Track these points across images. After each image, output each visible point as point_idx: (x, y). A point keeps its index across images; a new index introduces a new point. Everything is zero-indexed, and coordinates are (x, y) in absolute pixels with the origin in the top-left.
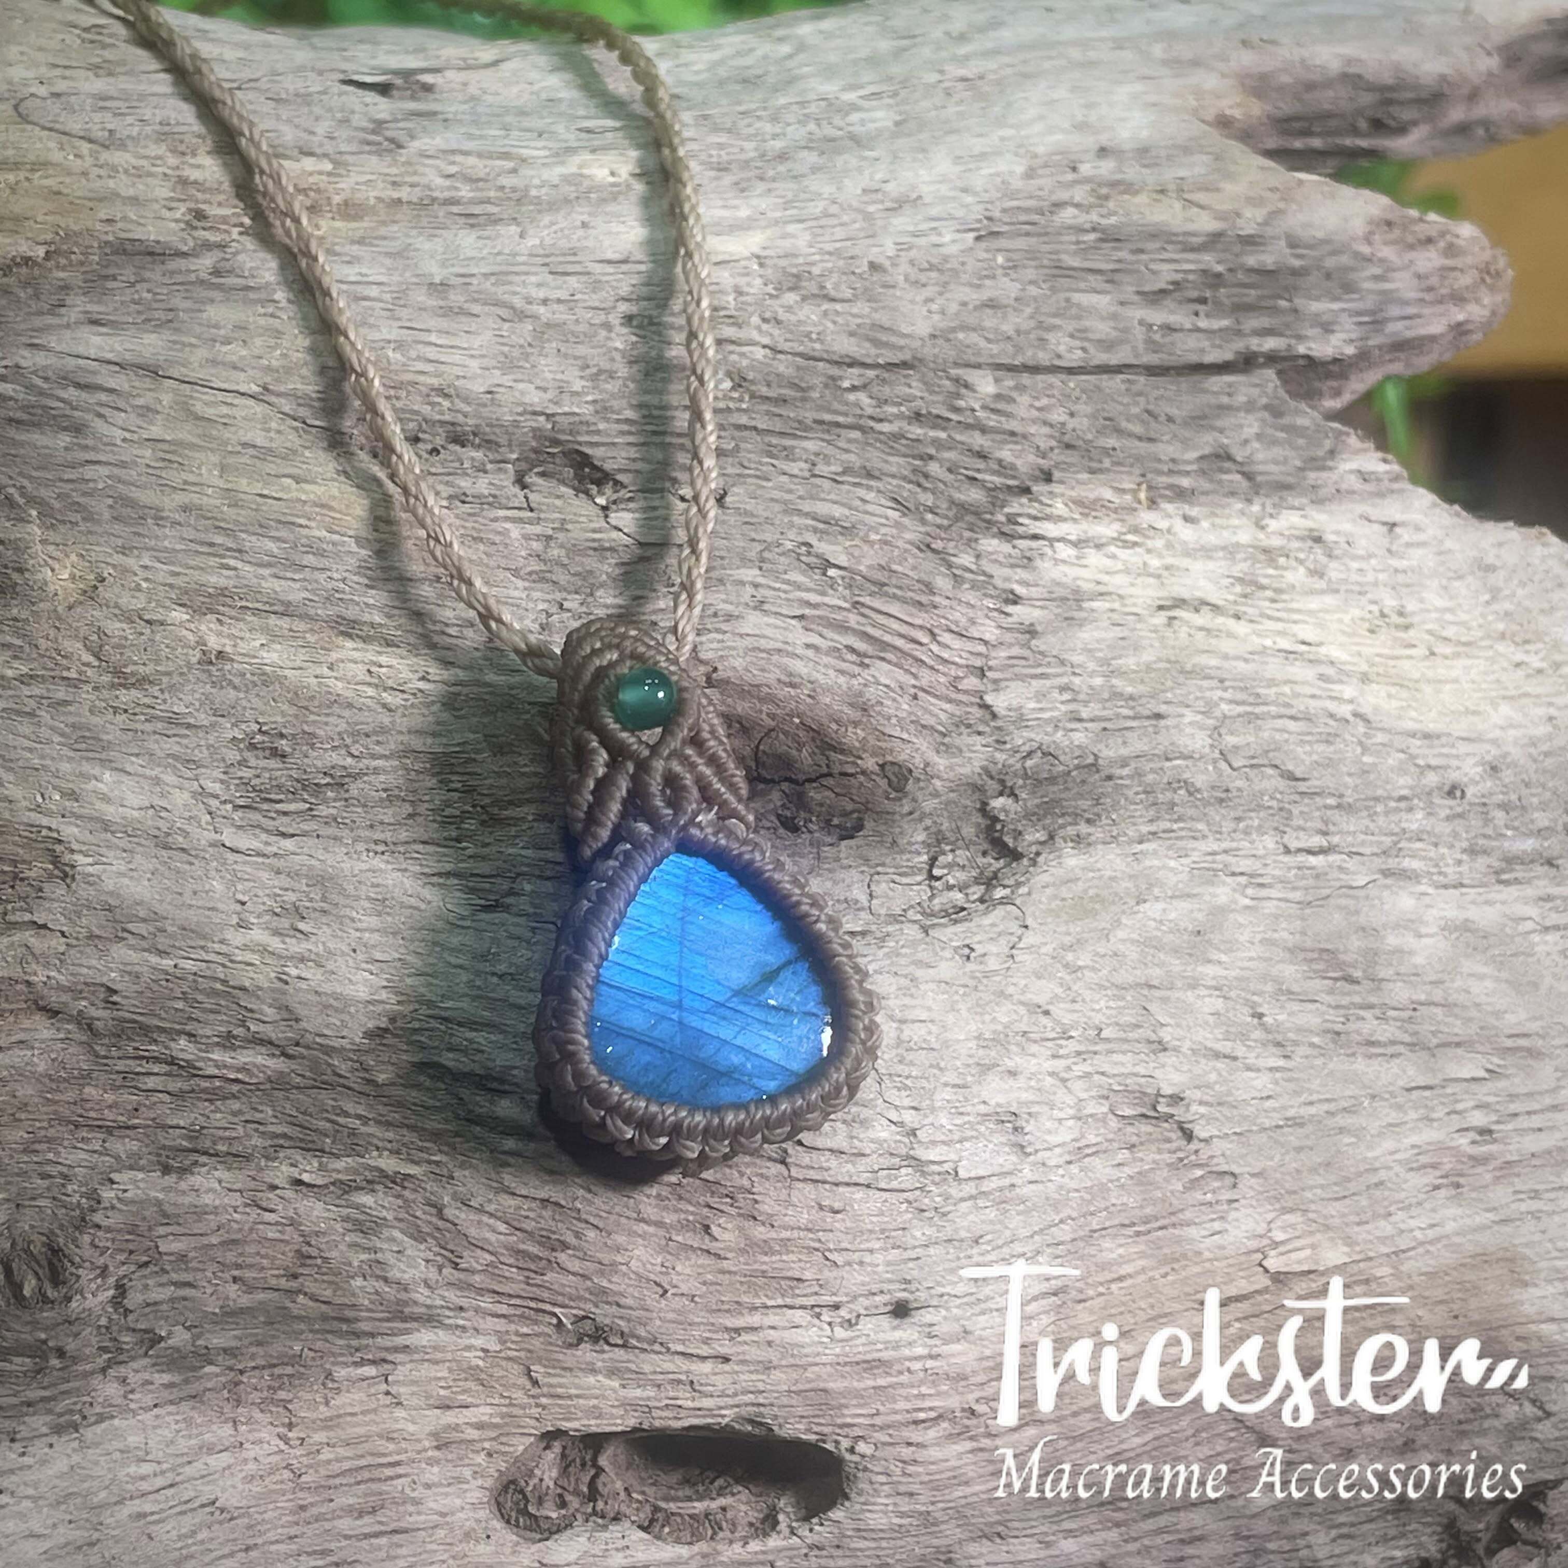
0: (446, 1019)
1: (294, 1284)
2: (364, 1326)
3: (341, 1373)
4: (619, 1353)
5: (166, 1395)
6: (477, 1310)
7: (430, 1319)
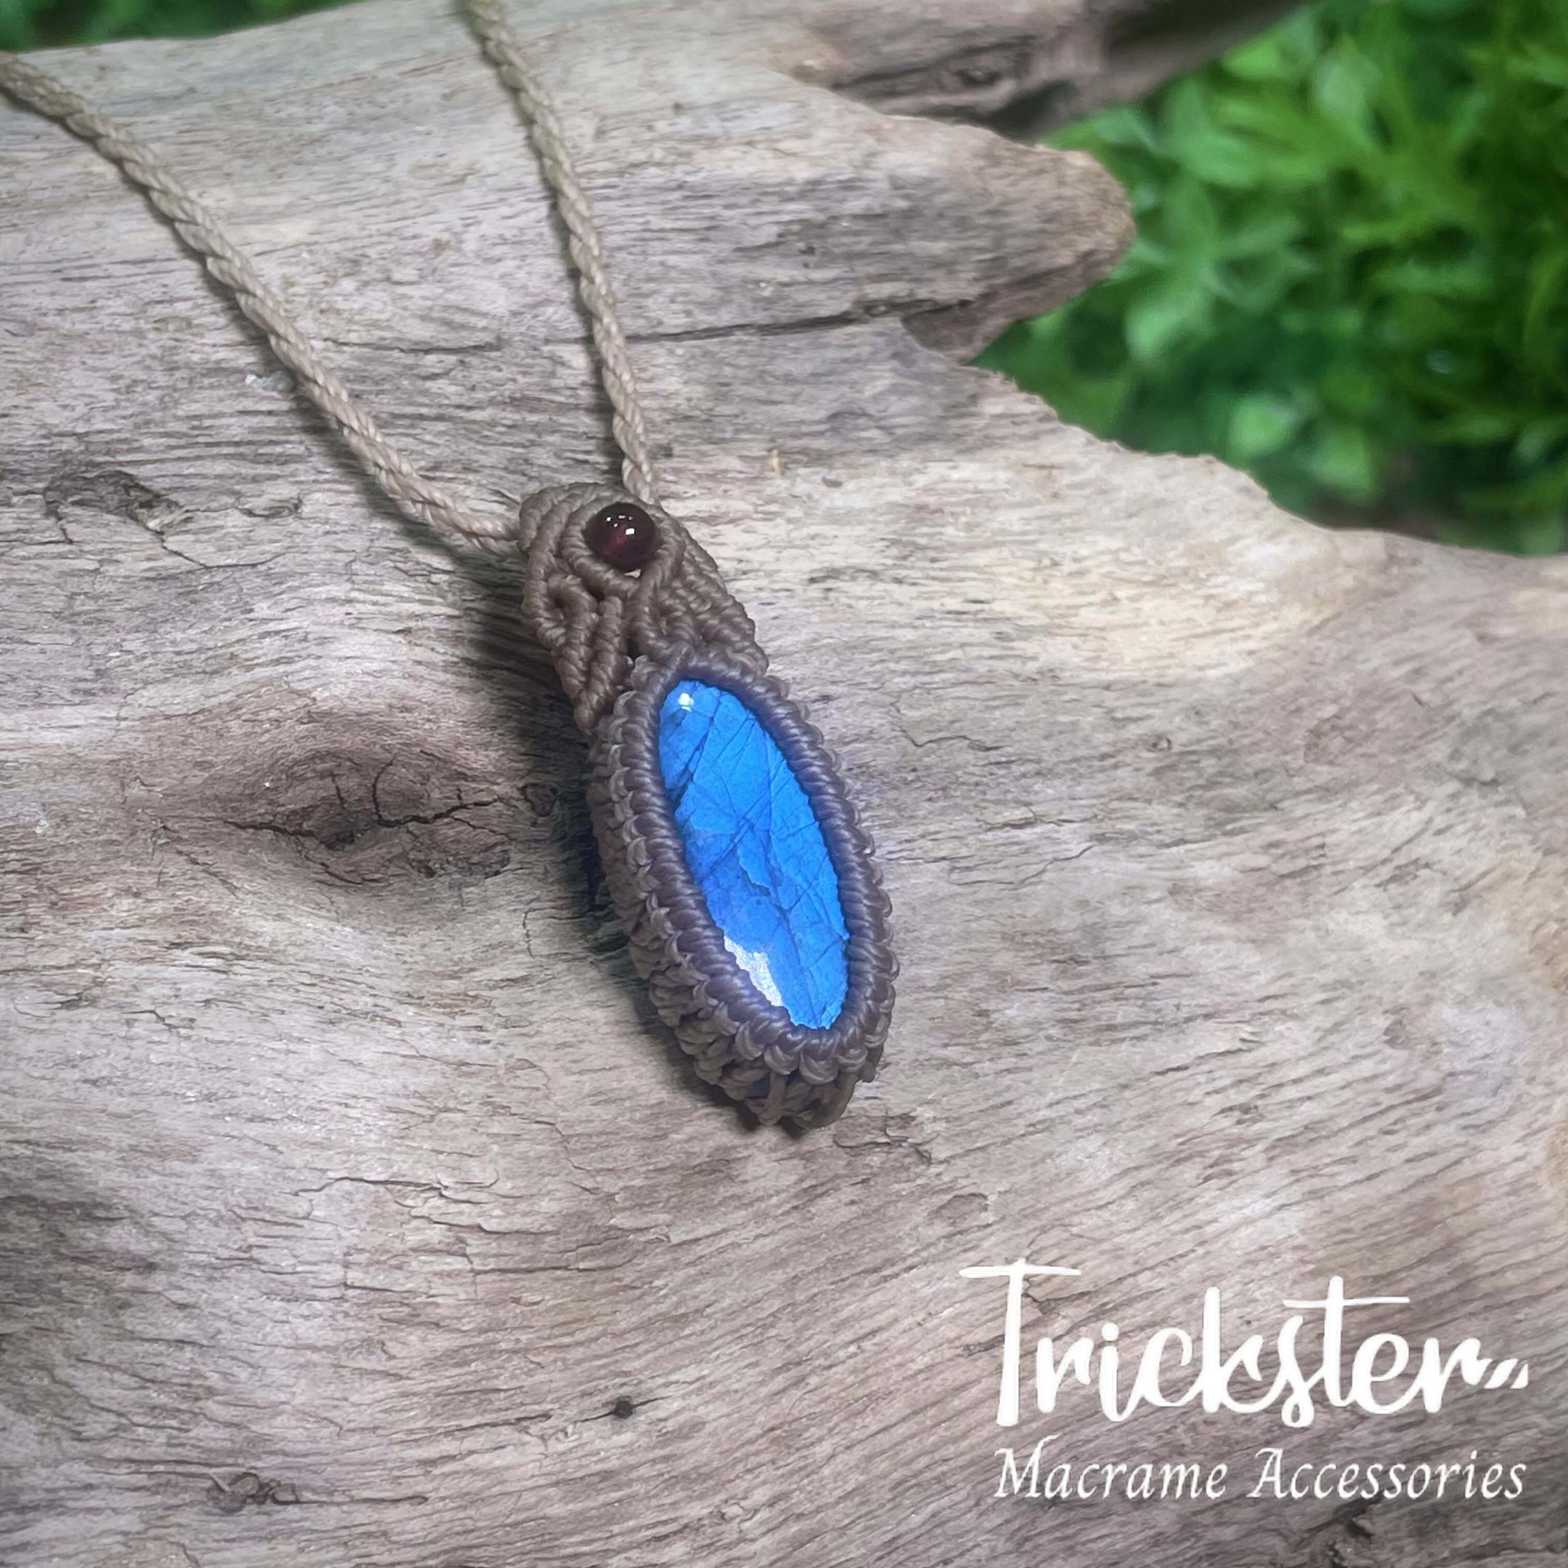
0: (30, 1143)
4: (291, 1511)
6: (111, 1486)
7: (53, 1506)
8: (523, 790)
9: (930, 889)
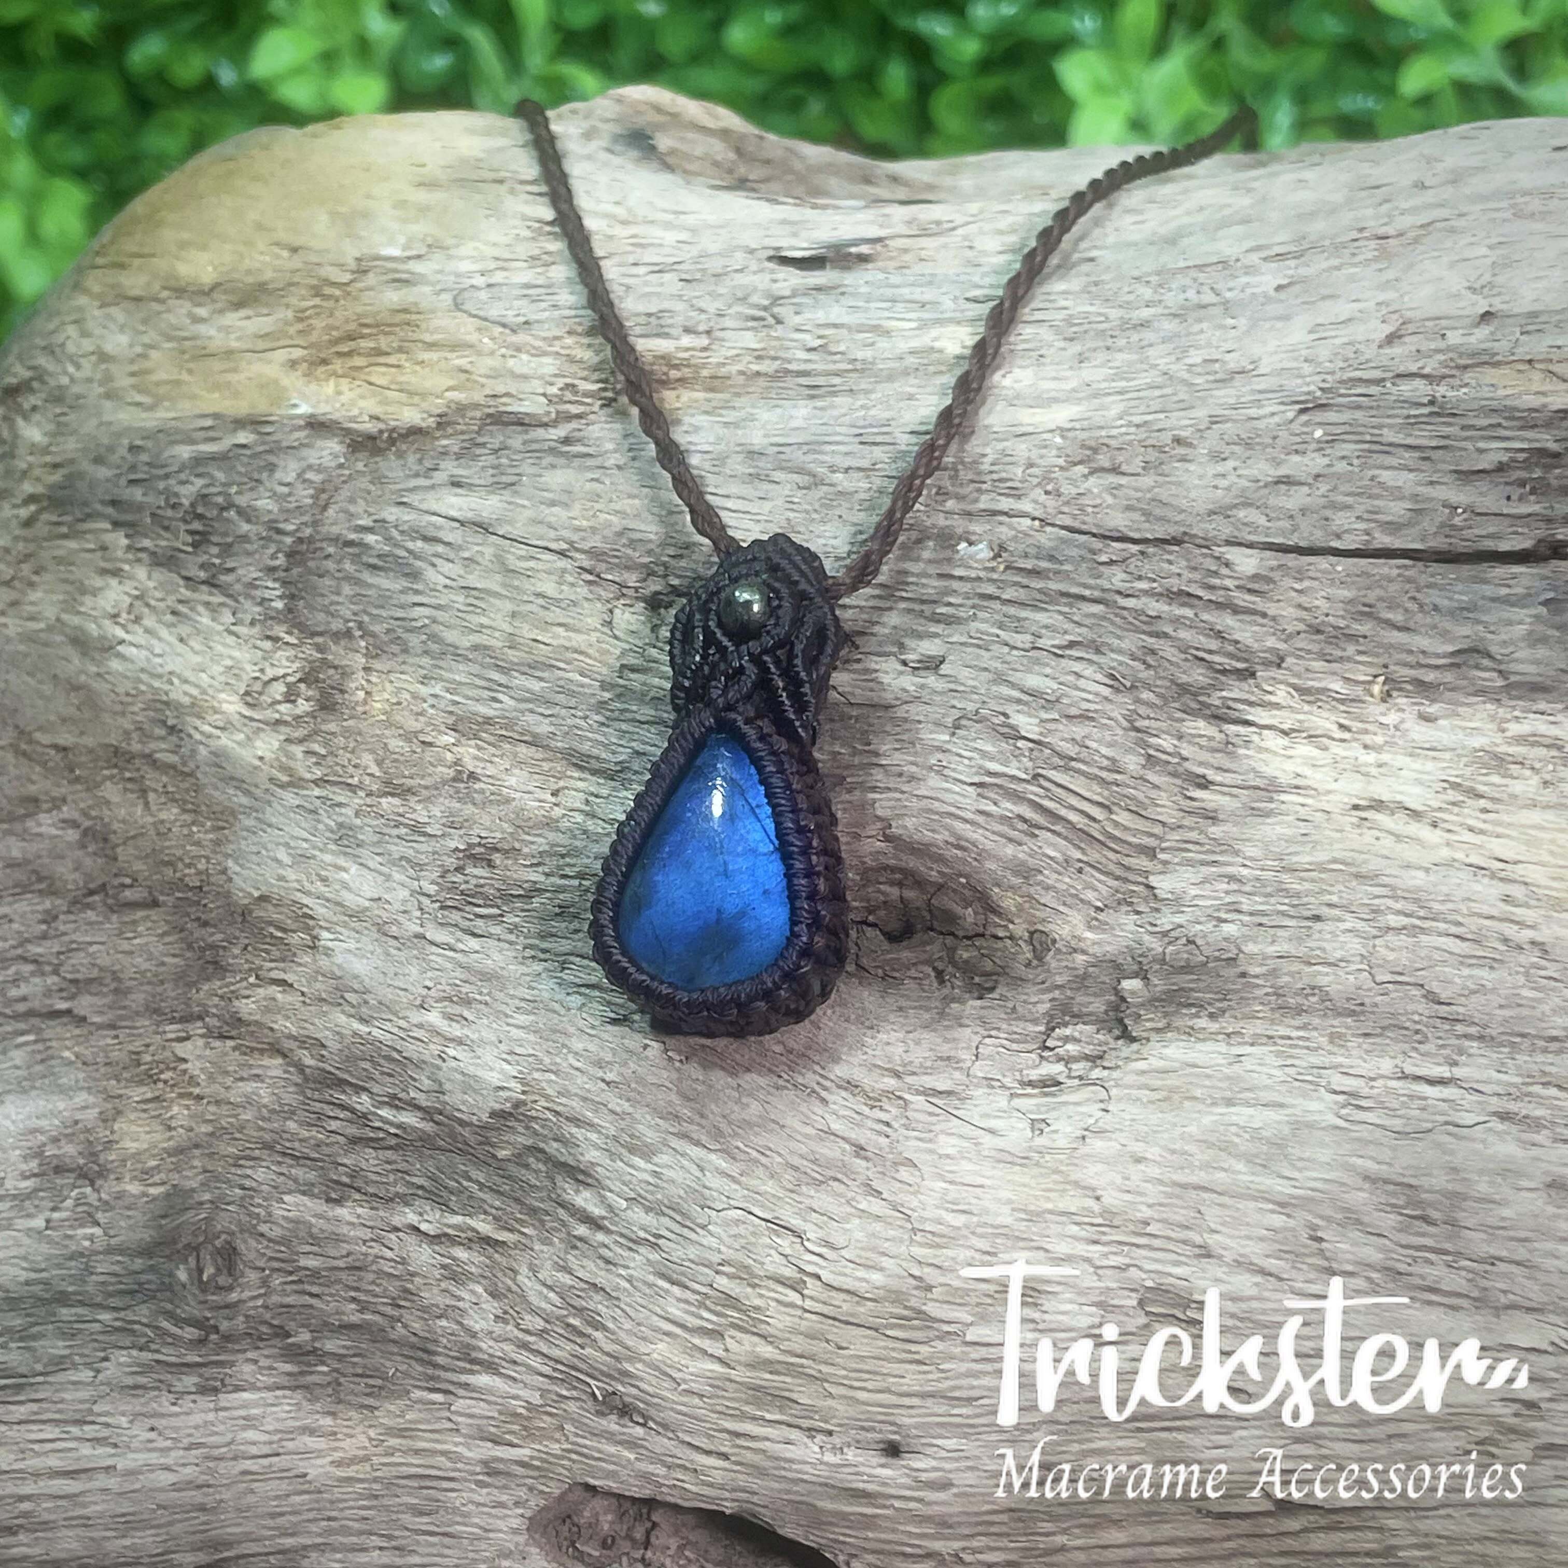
0: (557, 1113)
1: (395, 1313)
2: (440, 1360)
3: (417, 1394)
4: (639, 1431)
5: (284, 1381)
6: (529, 1367)
7: (491, 1367)
8: (1032, 934)
9: (1317, 1117)
